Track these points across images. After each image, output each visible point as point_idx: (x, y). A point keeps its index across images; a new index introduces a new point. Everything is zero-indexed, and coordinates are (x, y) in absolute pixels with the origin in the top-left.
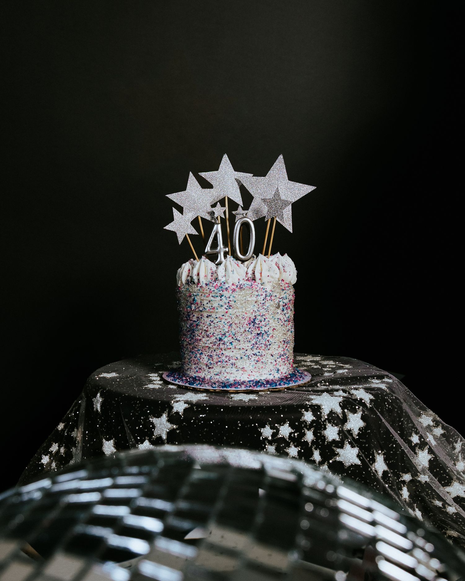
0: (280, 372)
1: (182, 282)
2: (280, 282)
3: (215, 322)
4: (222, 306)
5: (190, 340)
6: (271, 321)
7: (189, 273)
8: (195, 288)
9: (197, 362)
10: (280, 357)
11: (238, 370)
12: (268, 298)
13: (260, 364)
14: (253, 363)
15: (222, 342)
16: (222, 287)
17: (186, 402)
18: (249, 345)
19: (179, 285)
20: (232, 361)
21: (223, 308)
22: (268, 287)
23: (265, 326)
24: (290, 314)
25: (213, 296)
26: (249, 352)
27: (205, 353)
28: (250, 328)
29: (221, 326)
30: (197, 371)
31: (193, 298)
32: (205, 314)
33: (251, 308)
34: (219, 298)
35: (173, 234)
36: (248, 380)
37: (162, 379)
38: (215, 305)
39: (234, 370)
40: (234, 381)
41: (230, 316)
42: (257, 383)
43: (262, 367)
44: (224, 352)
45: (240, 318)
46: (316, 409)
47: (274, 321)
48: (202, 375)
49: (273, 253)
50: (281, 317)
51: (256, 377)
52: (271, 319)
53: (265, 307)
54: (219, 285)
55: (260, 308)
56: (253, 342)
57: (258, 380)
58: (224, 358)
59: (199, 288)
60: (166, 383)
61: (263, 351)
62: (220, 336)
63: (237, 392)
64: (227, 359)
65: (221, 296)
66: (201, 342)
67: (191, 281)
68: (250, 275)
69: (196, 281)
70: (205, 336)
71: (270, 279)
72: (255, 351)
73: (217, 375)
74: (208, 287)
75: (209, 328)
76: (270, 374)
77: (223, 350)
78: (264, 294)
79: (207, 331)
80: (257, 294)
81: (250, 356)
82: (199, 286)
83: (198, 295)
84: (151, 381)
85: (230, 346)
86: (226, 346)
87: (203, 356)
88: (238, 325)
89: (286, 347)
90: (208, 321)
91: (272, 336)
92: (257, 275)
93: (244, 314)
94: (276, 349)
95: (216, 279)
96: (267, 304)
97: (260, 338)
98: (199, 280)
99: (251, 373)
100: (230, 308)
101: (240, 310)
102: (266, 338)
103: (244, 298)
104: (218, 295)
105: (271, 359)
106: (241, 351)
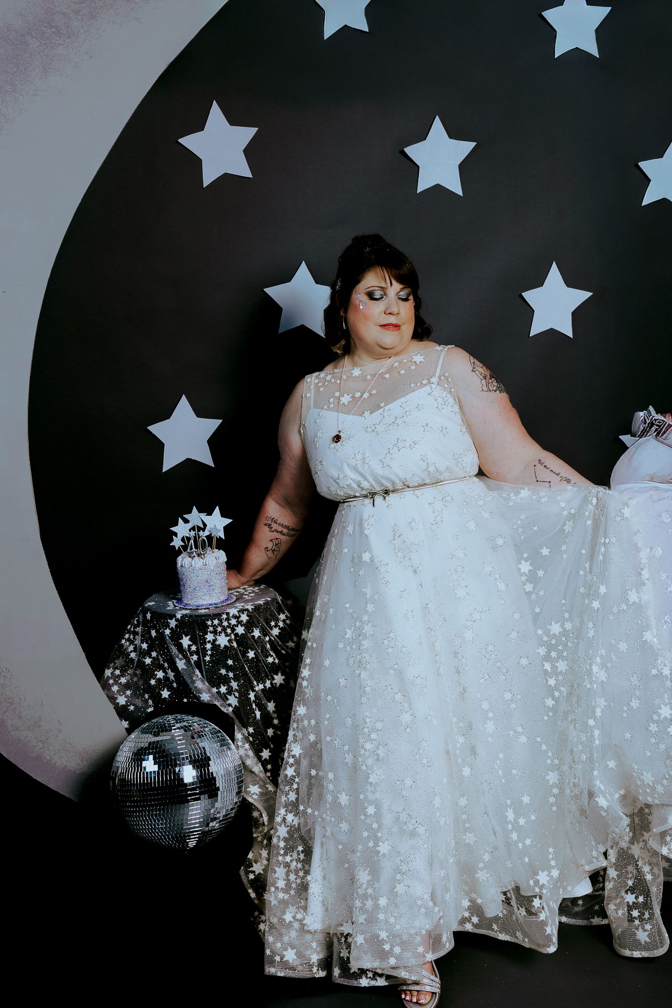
0: (221, 599)
3: (192, 582)
5: (183, 589)
7: (181, 561)
8: (183, 569)
9: (187, 597)
13: (211, 597)
16: (194, 569)
17: (181, 614)
18: (206, 590)
19: (177, 566)
20: (200, 597)
22: (212, 568)
25: (191, 572)
27: (189, 594)
29: (195, 584)
31: (183, 573)
32: (188, 579)
35: (174, 547)
36: (206, 604)
37: (174, 605)
38: (192, 576)
39: (201, 600)
40: (201, 604)
42: (211, 605)
46: (228, 614)
48: (189, 602)
49: (215, 550)
51: (210, 602)
59: (185, 569)
60: (175, 606)
62: (194, 587)
63: (202, 609)
66: (187, 590)
67: (182, 565)
68: (205, 563)
69: (184, 565)
70: (189, 587)
72: (209, 592)
73: (194, 602)
74: (188, 568)
76: (216, 601)
79: (189, 585)
81: (207, 594)
82: (185, 567)
83: (185, 572)
84: (169, 606)
85: (199, 591)
86: (197, 591)
88: (201, 583)
89: (223, 589)
90: (190, 582)
91: (217, 586)
92: (207, 564)
94: (218, 590)
95: (192, 566)
97: (210, 587)
99: (207, 601)
100: (197, 577)
102: (213, 587)
104: (193, 572)
105: (215, 595)
106: (203, 593)
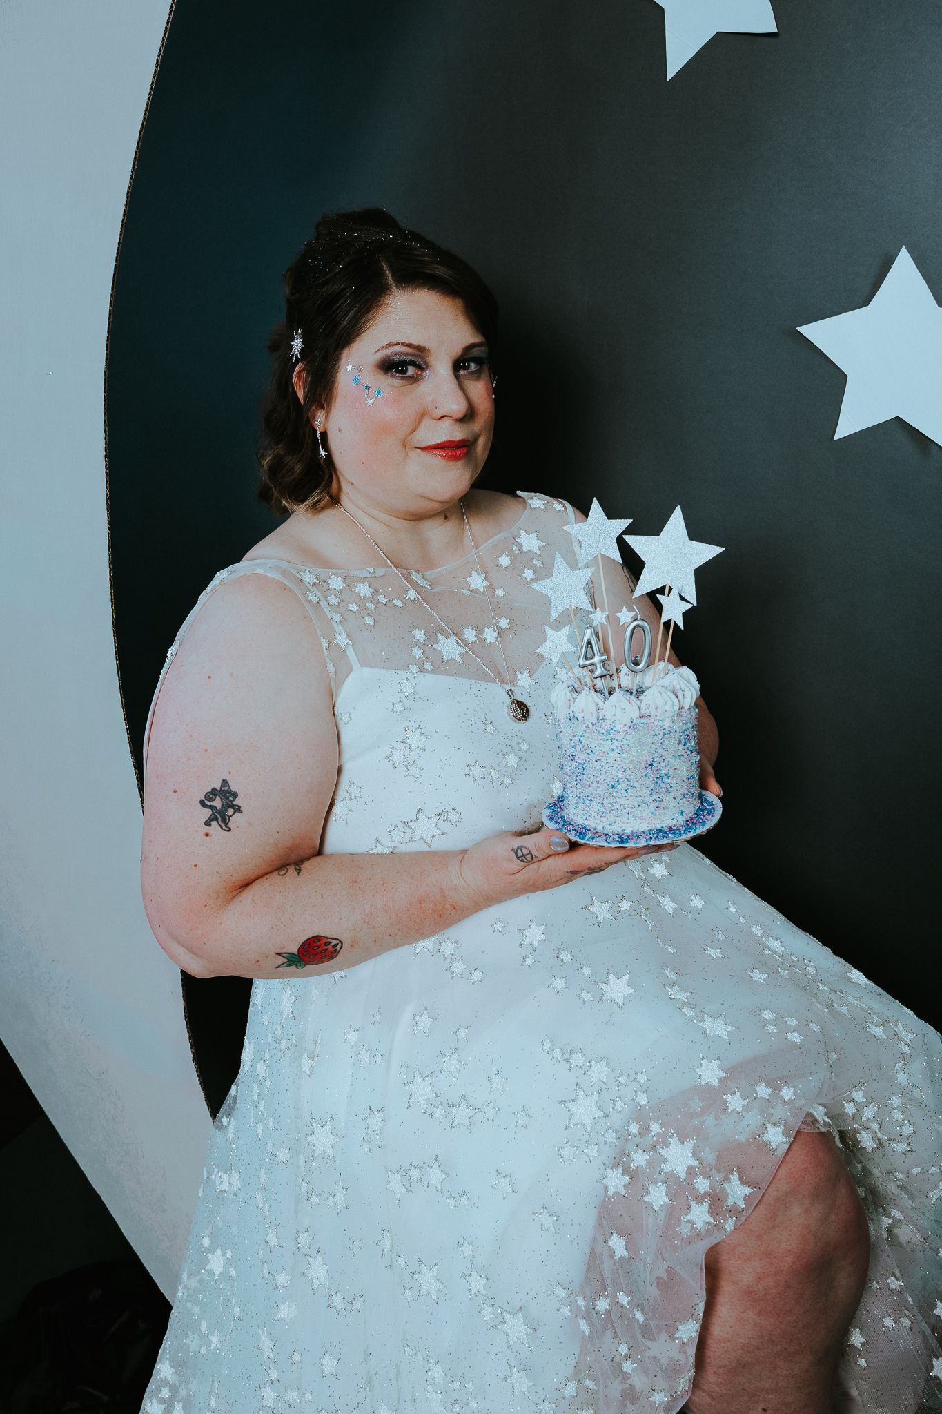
0: (684, 814)
4: (613, 750)
6: (671, 761)
10: (684, 797)
11: (636, 819)
12: (667, 736)
14: (653, 810)
15: (616, 790)
16: (612, 729)
18: (647, 791)
21: (615, 753)
23: (665, 767)
26: (648, 799)
27: (595, 799)
28: (647, 772)
29: (614, 772)
30: (586, 819)
31: (578, 738)
32: (594, 758)
33: (647, 750)
34: (610, 742)
36: (645, 829)
38: (606, 749)
39: (626, 816)
40: (632, 831)
41: (624, 760)
43: (663, 813)
44: (618, 800)
45: (636, 762)
47: (675, 759)
50: (683, 751)
51: (656, 824)
52: (671, 758)
53: (664, 747)
54: (608, 725)
55: (658, 749)
56: (652, 787)
57: (658, 828)
58: (618, 806)
59: (584, 728)
62: (613, 783)
64: (621, 808)
68: (644, 710)
72: (655, 797)
76: (672, 820)
78: (662, 733)
80: (653, 733)
81: (649, 803)
82: (585, 725)
83: (584, 736)
89: (689, 783)
91: (673, 777)
92: (652, 712)
93: (639, 757)
95: (604, 719)
96: (666, 743)
97: (659, 782)
99: (650, 822)
101: (635, 754)
105: (673, 802)
106: (638, 799)
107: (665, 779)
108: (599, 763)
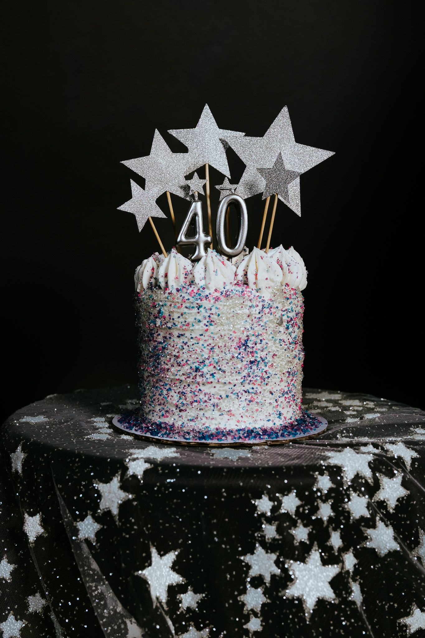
0: (282, 417)
1: (142, 286)
2: (284, 287)
3: (189, 344)
4: (200, 321)
5: (154, 370)
6: (270, 344)
7: (153, 273)
8: (160, 296)
9: (162, 402)
10: (283, 395)
11: (222, 414)
12: (267, 310)
13: (253, 406)
14: (244, 404)
15: (200, 373)
16: (200, 294)
17: (147, 461)
18: (239, 378)
19: (138, 291)
20: (213, 401)
21: (202, 324)
22: (267, 295)
23: (262, 351)
24: (298, 332)
25: (186, 307)
26: (239, 388)
27: (175, 388)
28: (240, 354)
29: (199, 351)
30: (163, 415)
31: (158, 309)
32: (176, 333)
33: (241, 325)
34: (196, 310)
35: (131, 217)
36: (237, 428)
37: (112, 426)
38: (190, 320)
39: (216, 413)
40: (217, 429)
41: (212, 335)
42: (250, 433)
43: (257, 410)
44: (202, 387)
45: (226, 338)
46: (335, 472)
47: (275, 343)
48: (169, 420)
49: (274, 245)
50: (284, 337)
51: (248, 424)
52: (270, 340)
53: (262, 324)
54: (195, 291)
55: (255, 325)
56: (245, 373)
57: (251, 428)
58: (202, 396)
59: (167, 295)
60: (118, 431)
61: (259, 387)
62: (197, 364)
63: (221, 446)
64: (206, 398)
65: (199, 307)
66: (169, 373)
67: (155, 285)
68: (240, 277)
69: (163, 285)
70: (175, 365)
71: (269, 283)
72: (248, 387)
73: (192, 420)
74: (179, 294)
75: (181, 352)
76: (268, 421)
77: (201, 384)
78: (260, 305)
79: (178, 357)
80: (249, 304)
81: (239, 394)
82: (167, 292)
83: (165, 305)
84: (95, 429)
85: (212, 380)
86: (204, 379)
87: (172, 393)
88: (223, 349)
89: (292, 380)
90: (179, 342)
91: (272, 365)
92: (251, 278)
93: (231, 333)
94: (277, 383)
95: (192, 283)
96: (265, 319)
97: (254, 367)
98: (167, 283)
99: (240, 419)
100: (211, 325)
101: (226, 327)
102: (263, 367)
103: (232, 310)
104: (195, 305)
105: (269, 399)
106: (227, 387)
107: (262, 365)
108: (182, 339)
